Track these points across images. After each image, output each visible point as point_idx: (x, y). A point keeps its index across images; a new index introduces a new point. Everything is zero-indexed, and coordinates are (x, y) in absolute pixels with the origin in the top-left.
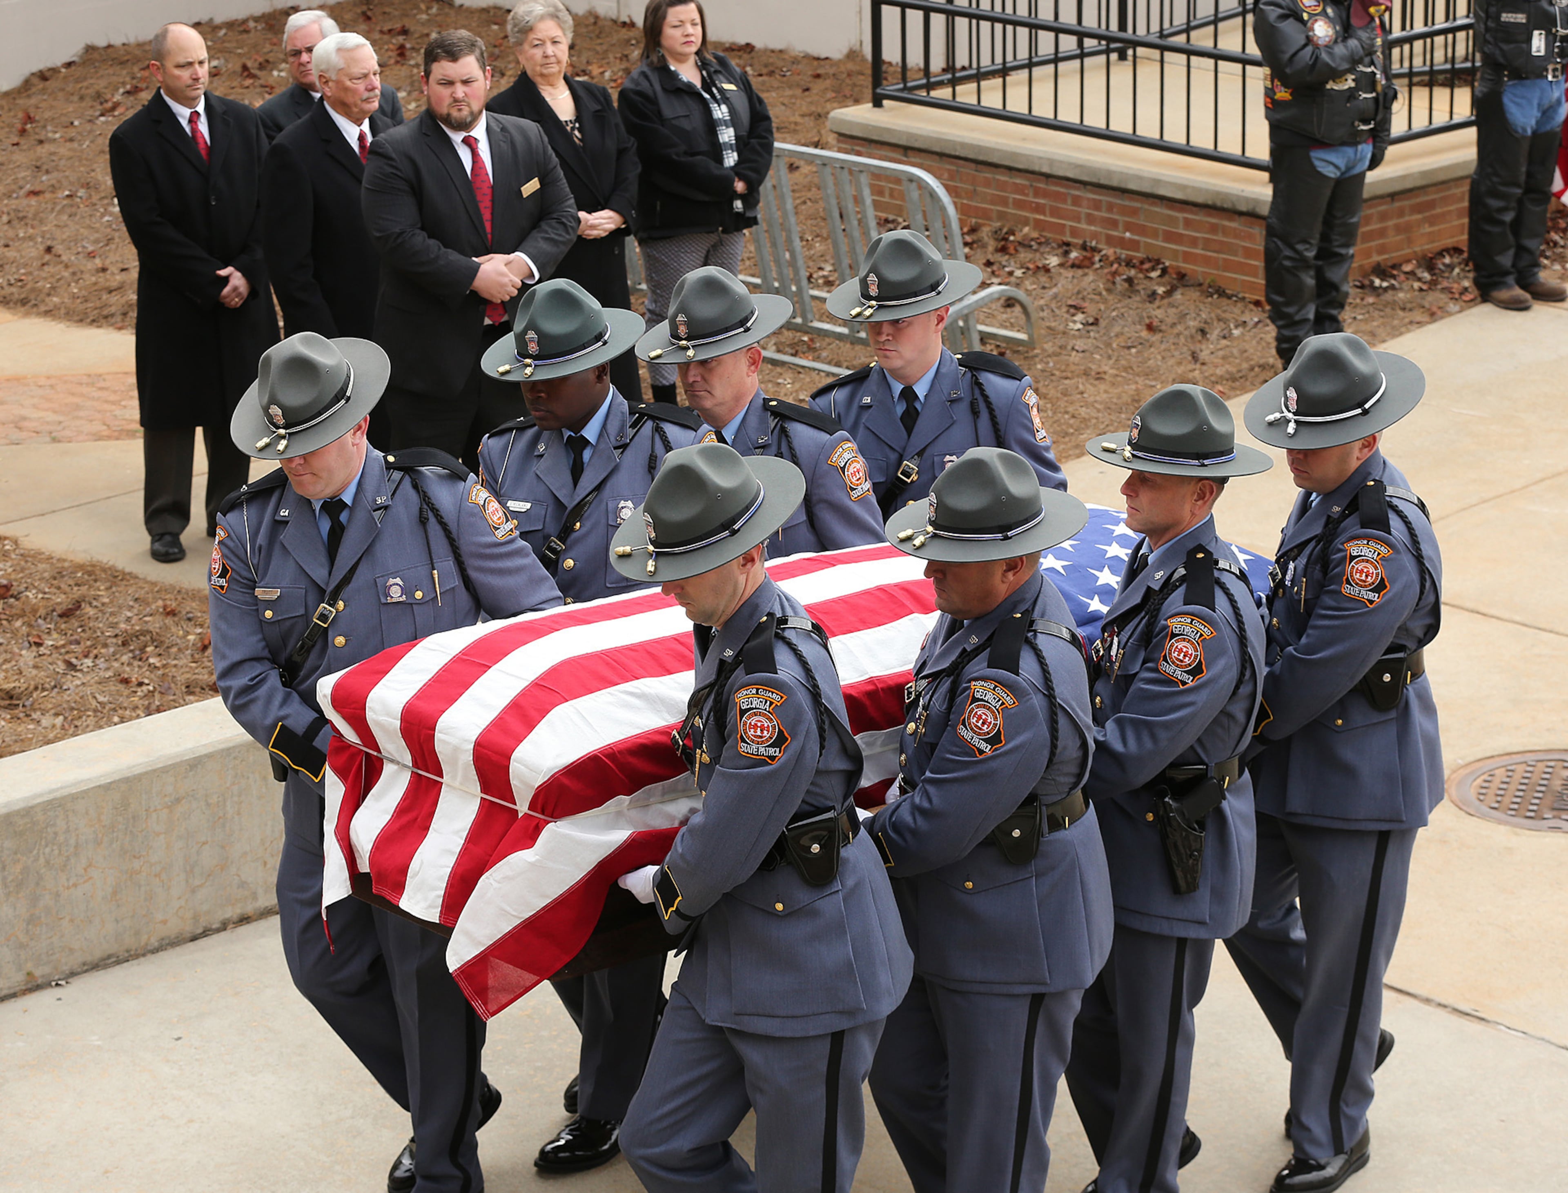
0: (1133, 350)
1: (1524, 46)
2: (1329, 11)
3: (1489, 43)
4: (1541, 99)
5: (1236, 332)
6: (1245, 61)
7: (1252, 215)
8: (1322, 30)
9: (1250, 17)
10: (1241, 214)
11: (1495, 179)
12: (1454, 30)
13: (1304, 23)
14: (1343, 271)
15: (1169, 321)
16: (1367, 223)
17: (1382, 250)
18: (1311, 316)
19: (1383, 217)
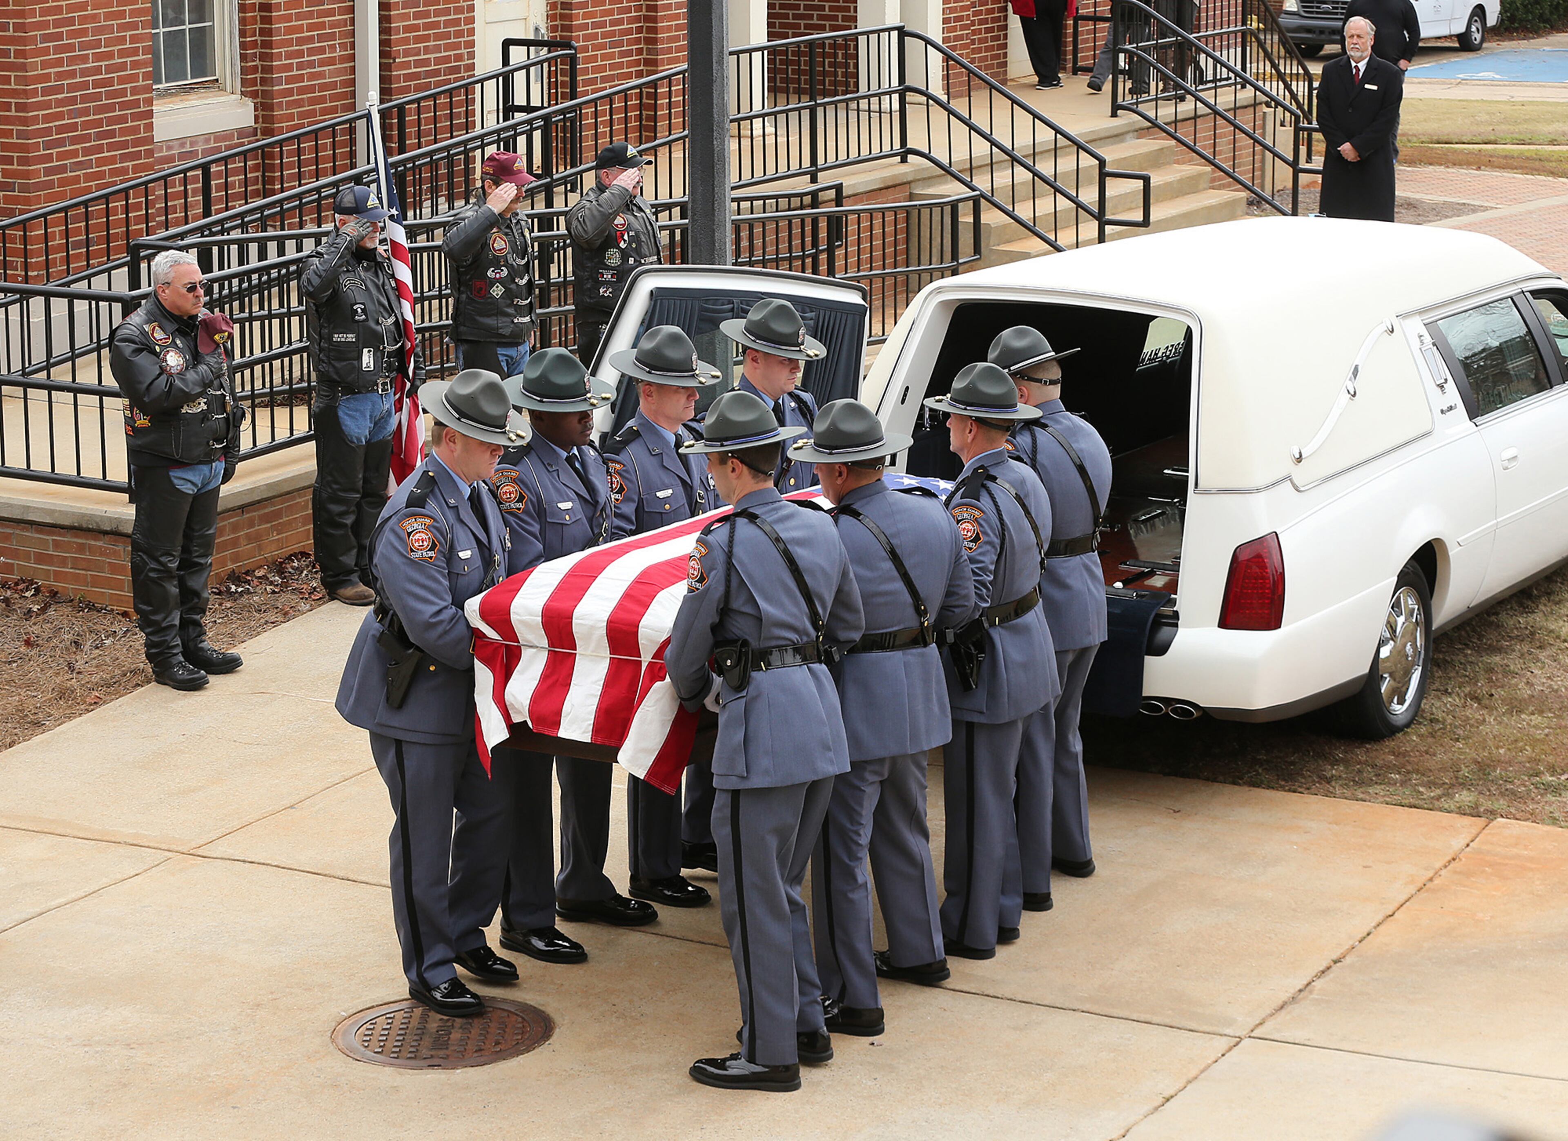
0: (14, 665)
1: (355, 362)
2: (178, 342)
3: (323, 362)
4: (372, 412)
5: (108, 642)
6: (102, 393)
7: (115, 534)
8: (174, 360)
9: (105, 352)
10: (105, 533)
11: (335, 486)
12: (290, 354)
13: (157, 355)
14: (203, 579)
15: (45, 635)
16: (221, 536)
17: (236, 558)
18: (177, 622)
19: (235, 528)
